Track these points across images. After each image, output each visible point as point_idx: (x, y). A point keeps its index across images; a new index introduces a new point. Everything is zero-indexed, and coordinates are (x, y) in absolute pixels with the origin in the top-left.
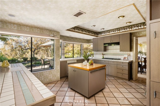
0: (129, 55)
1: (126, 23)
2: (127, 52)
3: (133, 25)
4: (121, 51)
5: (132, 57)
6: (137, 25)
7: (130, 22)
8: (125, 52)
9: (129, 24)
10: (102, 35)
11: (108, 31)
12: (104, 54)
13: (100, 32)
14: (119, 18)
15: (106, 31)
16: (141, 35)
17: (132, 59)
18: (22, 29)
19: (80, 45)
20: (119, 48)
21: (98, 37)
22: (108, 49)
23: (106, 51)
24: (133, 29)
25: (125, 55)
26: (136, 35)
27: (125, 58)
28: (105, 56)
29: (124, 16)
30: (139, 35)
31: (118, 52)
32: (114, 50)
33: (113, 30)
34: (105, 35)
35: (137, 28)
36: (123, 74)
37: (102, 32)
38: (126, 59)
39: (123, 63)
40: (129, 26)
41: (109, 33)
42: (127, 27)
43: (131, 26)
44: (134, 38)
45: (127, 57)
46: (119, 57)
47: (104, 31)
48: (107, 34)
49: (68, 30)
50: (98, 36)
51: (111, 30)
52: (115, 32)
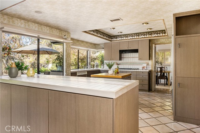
0: (148, 64)
1: (147, 29)
2: (145, 61)
3: (153, 32)
4: (140, 59)
5: (150, 66)
6: (157, 32)
7: (151, 29)
8: (143, 61)
9: (149, 30)
10: (117, 39)
11: (125, 35)
12: (118, 63)
13: (115, 36)
14: (143, 24)
15: (123, 35)
16: (159, 42)
17: (150, 69)
18: (30, 27)
19: (86, 51)
20: (137, 56)
21: (112, 42)
22: (124, 58)
23: (121, 60)
24: (152, 36)
25: (143, 64)
26: (154, 43)
27: (143, 68)
28: (120, 67)
29: (148, 23)
30: (157, 43)
31: (135, 61)
32: (131, 59)
33: (131, 35)
34: (122, 40)
35: (157, 35)
36: (143, 85)
37: (118, 36)
38: (145, 68)
39: (143, 72)
40: (149, 32)
41: (126, 38)
42: (147, 32)
43: (151, 32)
44: (154, 45)
45: (146, 66)
46: (137, 66)
47: (121, 35)
48: (124, 38)
49: (85, 32)
50: (112, 40)
51: (129, 34)
52: (134, 37)
